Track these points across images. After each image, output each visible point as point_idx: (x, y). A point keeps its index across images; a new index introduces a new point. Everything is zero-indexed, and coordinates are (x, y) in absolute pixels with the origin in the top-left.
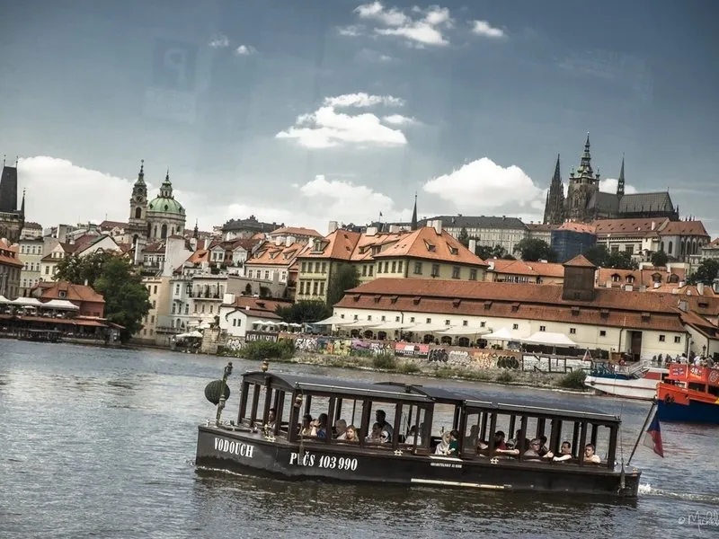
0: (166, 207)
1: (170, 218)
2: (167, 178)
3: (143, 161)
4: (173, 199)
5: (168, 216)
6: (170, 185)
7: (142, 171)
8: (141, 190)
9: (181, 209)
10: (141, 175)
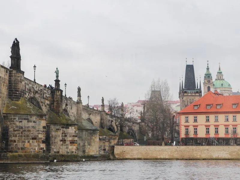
0: (222, 85)
1: (225, 90)
2: (220, 69)
3: (208, 61)
4: (224, 80)
5: (224, 89)
6: (221, 73)
7: (208, 66)
8: (209, 77)
9: (229, 85)
10: (208, 69)
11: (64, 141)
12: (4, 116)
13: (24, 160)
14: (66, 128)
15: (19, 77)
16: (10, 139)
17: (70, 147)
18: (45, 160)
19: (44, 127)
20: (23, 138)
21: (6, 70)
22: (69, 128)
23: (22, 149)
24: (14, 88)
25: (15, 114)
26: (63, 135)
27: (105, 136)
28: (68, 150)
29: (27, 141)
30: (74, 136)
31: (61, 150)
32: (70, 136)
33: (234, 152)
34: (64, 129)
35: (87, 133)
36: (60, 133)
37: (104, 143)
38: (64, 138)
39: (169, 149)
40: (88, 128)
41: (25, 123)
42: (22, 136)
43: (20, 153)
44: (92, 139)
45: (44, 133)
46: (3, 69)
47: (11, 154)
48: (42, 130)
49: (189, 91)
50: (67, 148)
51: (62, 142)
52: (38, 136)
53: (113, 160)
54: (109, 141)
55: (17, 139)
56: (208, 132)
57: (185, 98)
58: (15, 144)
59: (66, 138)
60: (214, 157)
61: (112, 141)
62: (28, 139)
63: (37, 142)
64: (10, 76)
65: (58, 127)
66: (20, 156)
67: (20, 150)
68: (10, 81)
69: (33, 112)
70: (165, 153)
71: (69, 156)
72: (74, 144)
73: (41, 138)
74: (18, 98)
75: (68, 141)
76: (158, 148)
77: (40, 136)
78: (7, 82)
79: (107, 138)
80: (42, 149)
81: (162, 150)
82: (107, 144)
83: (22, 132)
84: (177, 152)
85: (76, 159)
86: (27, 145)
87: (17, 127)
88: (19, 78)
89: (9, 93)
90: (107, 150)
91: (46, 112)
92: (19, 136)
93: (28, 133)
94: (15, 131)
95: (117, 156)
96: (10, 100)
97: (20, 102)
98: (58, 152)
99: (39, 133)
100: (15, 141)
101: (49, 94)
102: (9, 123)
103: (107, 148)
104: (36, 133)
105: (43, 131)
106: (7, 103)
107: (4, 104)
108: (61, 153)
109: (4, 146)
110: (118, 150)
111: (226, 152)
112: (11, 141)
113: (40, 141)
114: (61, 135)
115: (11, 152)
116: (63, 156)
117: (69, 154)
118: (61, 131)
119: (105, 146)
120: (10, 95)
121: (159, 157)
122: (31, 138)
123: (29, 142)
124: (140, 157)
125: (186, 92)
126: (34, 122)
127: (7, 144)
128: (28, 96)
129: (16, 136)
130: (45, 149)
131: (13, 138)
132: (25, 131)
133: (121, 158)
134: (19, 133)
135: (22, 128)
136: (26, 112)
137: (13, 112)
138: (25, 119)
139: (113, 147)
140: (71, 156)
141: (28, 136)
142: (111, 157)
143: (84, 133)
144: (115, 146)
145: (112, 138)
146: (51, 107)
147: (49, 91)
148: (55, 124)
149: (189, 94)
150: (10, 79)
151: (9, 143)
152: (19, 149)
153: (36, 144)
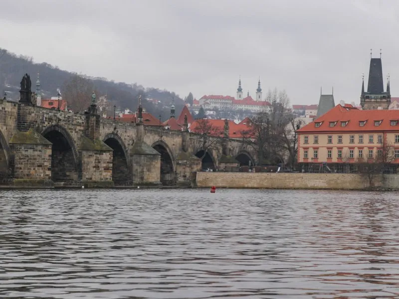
11: (97, 167)
12: (11, 146)
13: (28, 185)
14: (100, 154)
15: (27, 109)
16: (16, 166)
17: (104, 174)
18: (49, 186)
19: (49, 156)
20: (29, 165)
21: (13, 104)
22: (103, 154)
23: (27, 175)
24: (23, 120)
25: (21, 144)
26: (97, 161)
27: (185, 161)
28: (102, 177)
29: (32, 168)
30: (108, 162)
31: (93, 177)
32: (104, 163)
33: (332, 180)
34: (98, 155)
35: (146, 158)
36: (93, 159)
37: (184, 168)
38: (97, 164)
39: (258, 176)
40: (148, 152)
41: (30, 152)
42: (27, 164)
43: (26, 179)
44: (152, 164)
45: (50, 161)
46: (10, 104)
47: (16, 180)
48: (48, 158)
49: (373, 96)
50: (101, 174)
51: (95, 168)
52: (43, 164)
53: (194, 188)
54: (190, 166)
55: (22, 166)
56: (330, 156)
57: (366, 105)
58: (21, 170)
59: (99, 165)
60: (309, 186)
61: (195, 166)
62: (34, 166)
63: (42, 169)
64: (19, 109)
65: (91, 153)
66: (25, 182)
67: (26, 177)
68: (19, 114)
69: (39, 142)
70: (253, 181)
71: (103, 182)
72: (108, 171)
73: (47, 166)
74: (26, 129)
75: (101, 167)
76: (245, 175)
77: (46, 164)
78: (16, 114)
79: (188, 163)
80: (47, 175)
81: (251, 178)
82: (188, 170)
83: (28, 161)
84: (267, 180)
85: (110, 186)
86: (32, 171)
87: (22, 155)
88: (28, 111)
89: (18, 124)
90: (187, 177)
91: (78, 138)
92: (25, 164)
93: (34, 161)
94: (20, 159)
95: (199, 184)
96: (18, 131)
97: (28, 133)
98: (91, 179)
99: (45, 161)
100: (21, 168)
101: (82, 120)
102: (15, 152)
103: (188, 175)
104: (41, 161)
105: (49, 160)
106: (15, 134)
107: (12, 135)
108: (94, 179)
109: (10, 172)
110: (200, 177)
111: (323, 181)
112: (17, 168)
113: (46, 168)
114: (94, 162)
115: (17, 178)
116: (95, 182)
117: (102, 181)
118: (95, 158)
119: (185, 172)
120: (18, 127)
121: (246, 186)
122: (36, 165)
123: (34, 169)
124: (224, 185)
125: (368, 97)
126: (40, 151)
127: (13, 172)
128: (48, 125)
129: (22, 164)
130: (50, 176)
131: (19, 166)
132: (31, 159)
133: (204, 186)
134: (25, 161)
135: (28, 156)
136: (32, 142)
137: (19, 142)
138: (31, 148)
139: (196, 173)
140: (104, 183)
141: (33, 164)
142: (192, 185)
143: (142, 158)
144: (198, 173)
145: (194, 163)
146: (85, 133)
147: (82, 117)
148: (87, 150)
149: (373, 100)
150: (19, 111)
151: (15, 170)
152: (25, 175)
153: (41, 171)
